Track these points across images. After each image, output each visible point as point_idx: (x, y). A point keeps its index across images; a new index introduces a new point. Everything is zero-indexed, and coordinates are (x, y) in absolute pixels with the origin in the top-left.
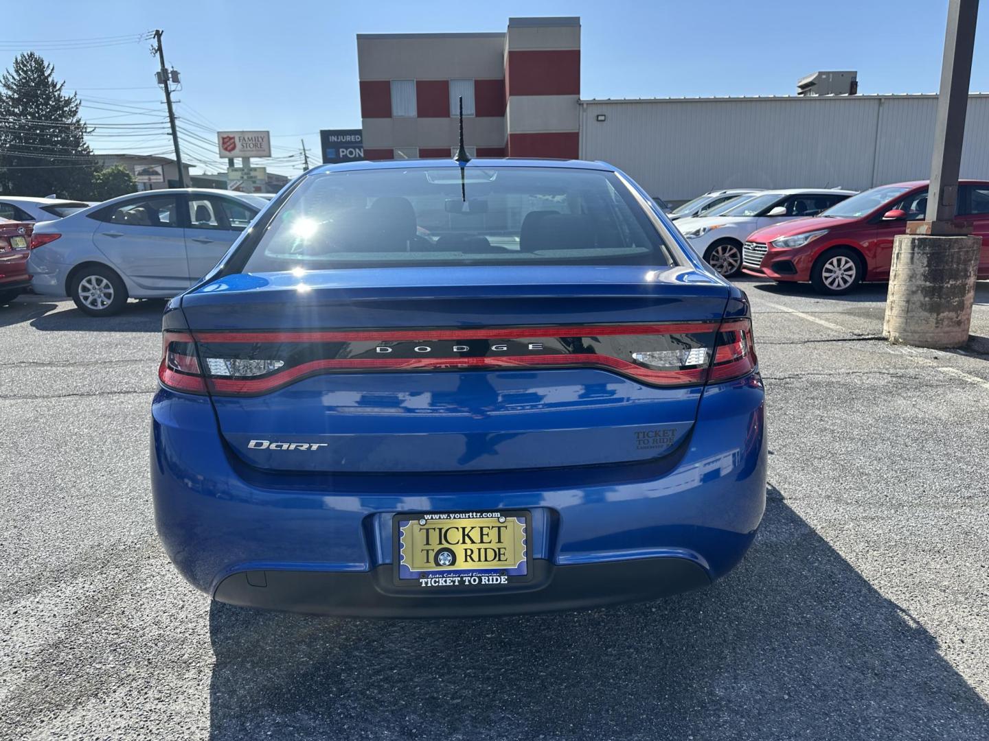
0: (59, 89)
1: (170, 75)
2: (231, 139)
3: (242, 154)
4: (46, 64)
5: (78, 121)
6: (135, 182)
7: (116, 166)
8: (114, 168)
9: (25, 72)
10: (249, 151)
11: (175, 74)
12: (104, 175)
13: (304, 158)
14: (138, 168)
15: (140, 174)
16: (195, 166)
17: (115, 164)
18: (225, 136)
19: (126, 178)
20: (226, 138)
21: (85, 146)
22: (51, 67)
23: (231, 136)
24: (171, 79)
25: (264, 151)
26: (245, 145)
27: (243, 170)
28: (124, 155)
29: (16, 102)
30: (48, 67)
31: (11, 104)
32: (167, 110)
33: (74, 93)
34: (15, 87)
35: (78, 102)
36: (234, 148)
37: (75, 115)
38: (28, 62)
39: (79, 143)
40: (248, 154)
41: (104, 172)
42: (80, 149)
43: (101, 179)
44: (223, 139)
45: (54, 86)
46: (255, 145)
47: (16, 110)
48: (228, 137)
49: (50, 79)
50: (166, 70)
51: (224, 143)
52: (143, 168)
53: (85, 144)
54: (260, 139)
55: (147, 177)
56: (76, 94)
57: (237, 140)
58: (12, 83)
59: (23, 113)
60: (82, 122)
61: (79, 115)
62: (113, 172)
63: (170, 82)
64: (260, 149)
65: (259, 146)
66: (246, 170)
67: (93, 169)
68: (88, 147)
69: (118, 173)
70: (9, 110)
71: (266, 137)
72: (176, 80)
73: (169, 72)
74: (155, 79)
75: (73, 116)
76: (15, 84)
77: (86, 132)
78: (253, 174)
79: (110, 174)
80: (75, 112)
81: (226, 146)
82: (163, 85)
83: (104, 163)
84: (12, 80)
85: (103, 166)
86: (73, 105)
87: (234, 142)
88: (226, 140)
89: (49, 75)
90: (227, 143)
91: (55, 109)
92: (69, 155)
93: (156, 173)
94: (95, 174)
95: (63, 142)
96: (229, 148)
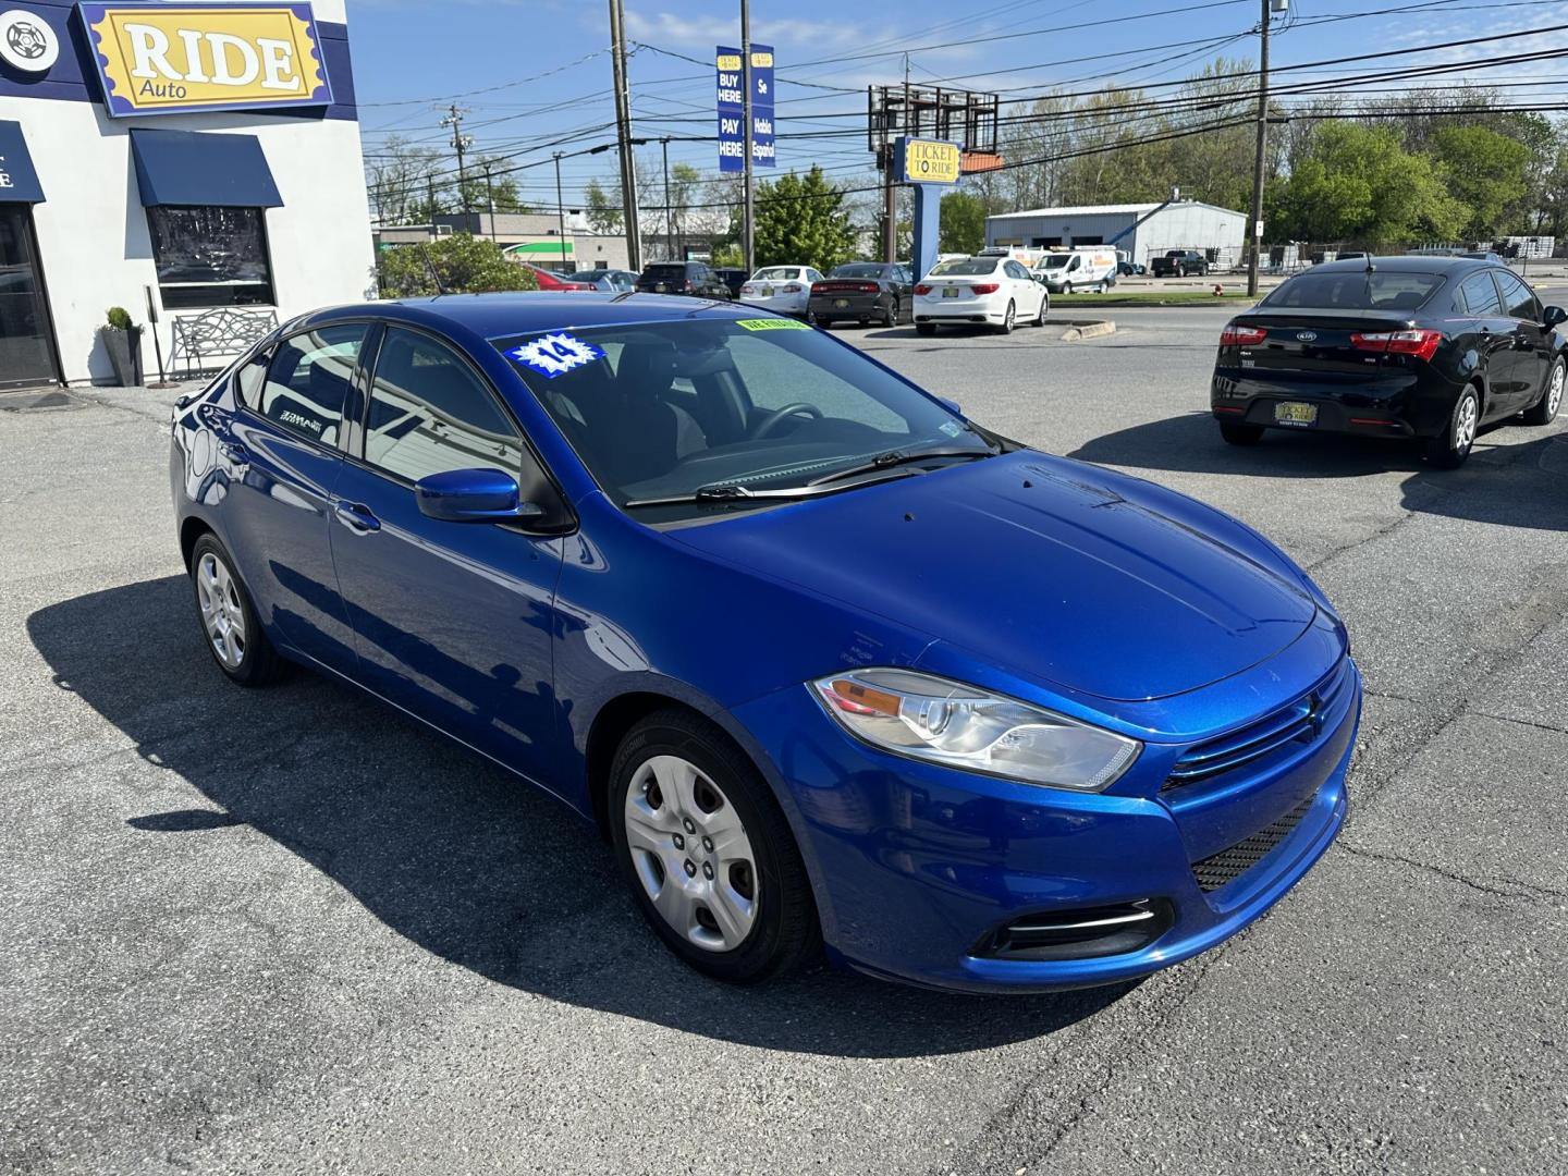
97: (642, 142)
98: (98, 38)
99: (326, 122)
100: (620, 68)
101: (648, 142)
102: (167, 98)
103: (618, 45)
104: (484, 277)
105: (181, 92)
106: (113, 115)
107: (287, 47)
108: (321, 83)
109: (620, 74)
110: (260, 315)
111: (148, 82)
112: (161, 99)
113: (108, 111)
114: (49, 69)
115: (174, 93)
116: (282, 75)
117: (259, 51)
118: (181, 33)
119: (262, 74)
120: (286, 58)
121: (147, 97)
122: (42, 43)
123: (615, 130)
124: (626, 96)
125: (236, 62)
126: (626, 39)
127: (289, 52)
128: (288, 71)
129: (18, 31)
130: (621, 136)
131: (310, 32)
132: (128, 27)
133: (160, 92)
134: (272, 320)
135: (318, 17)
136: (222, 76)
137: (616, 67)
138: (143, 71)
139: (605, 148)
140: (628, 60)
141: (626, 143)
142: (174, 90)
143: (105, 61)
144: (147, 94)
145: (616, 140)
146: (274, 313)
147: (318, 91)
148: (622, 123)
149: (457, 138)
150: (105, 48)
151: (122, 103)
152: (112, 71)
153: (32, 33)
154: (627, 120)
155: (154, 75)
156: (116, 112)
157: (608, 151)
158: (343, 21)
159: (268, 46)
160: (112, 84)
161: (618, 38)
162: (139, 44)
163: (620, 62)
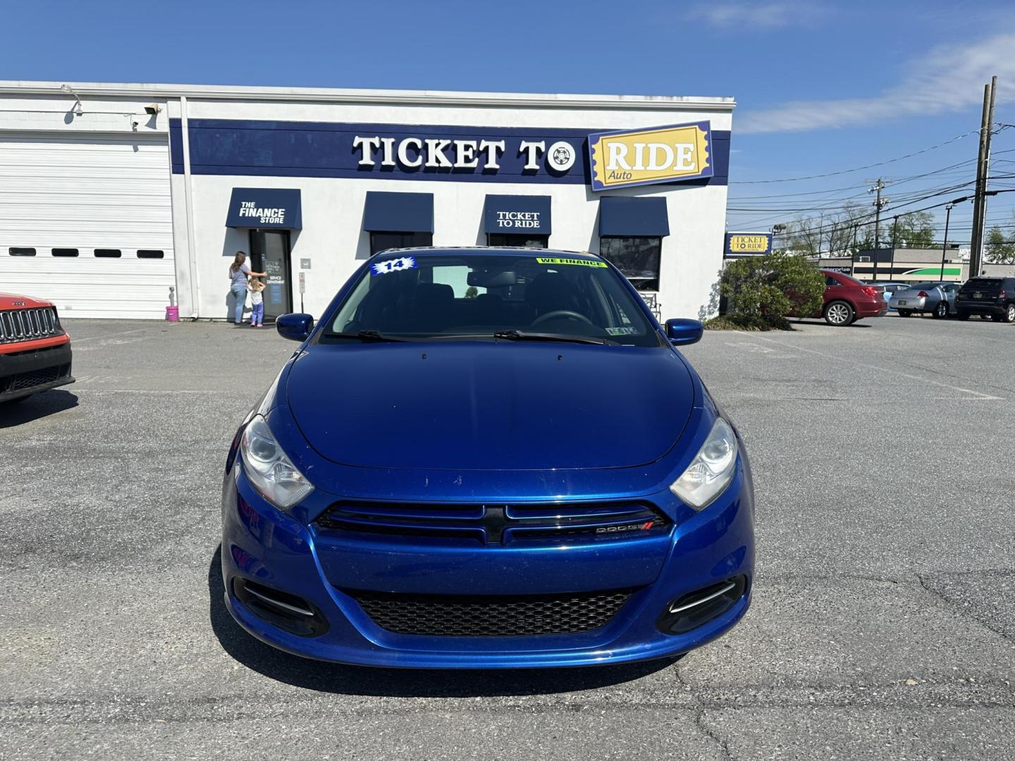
97: (994, 193)
98: (594, 151)
99: (708, 187)
100: (985, 143)
101: (998, 193)
102: (622, 179)
103: (986, 127)
104: (786, 278)
105: (629, 176)
106: (595, 191)
107: (692, 147)
108: (708, 165)
109: (984, 147)
110: (647, 296)
111: (614, 172)
112: (619, 180)
113: (591, 188)
114: (569, 169)
115: (625, 177)
116: (686, 163)
117: (675, 151)
118: (635, 145)
119: (674, 163)
120: (690, 153)
121: (612, 179)
122: (568, 157)
123: (974, 186)
124: (986, 162)
125: (661, 157)
126: (993, 122)
127: (692, 150)
128: (689, 160)
129: (559, 152)
130: (978, 190)
131: (706, 138)
132: (609, 145)
133: (619, 176)
134: (654, 299)
135: (712, 128)
136: (652, 166)
137: (982, 142)
138: (612, 166)
139: (964, 199)
140: (992, 137)
141: (981, 194)
142: (626, 175)
143: (595, 163)
144: (612, 178)
145: (974, 193)
146: (655, 295)
147: (705, 170)
148: (981, 181)
149: (878, 200)
150: (596, 157)
151: (599, 184)
152: (597, 168)
153: (564, 152)
154: (985, 179)
155: (617, 168)
156: (595, 188)
157: (966, 201)
158: (729, 129)
159: (681, 147)
160: (596, 174)
161: (987, 122)
162: (613, 151)
163: (985, 139)
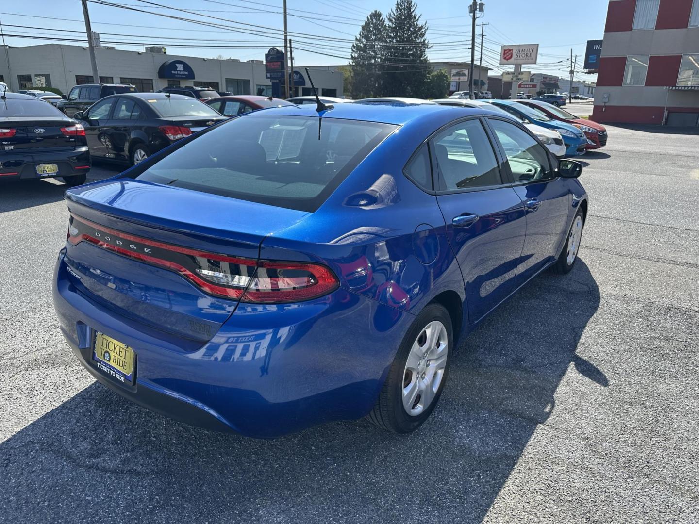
0: (418, 20)
1: (478, 7)
2: (510, 50)
3: (515, 62)
4: (413, 4)
5: (424, 41)
6: (449, 81)
7: (441, 70)
8: (439, 71)
9: (401, 10)
10: (522, 59)
11: (482, 5)
12: (432, 76)
13: (570, 63)
14: (454, 71)
15: (454, 75)
16: (492, 69)
17: (440, 68)
18: (506, 49)
19: (445, 78)
20: (506, 50)
21: (425, 57)
22: (415, 6)
23: (511, 48)
24: (478, 10)
25: (532, 59)
26: (519, 55)
27: (514, 74)
28: (447, 63)
29: (393, 29)
30: (414, 6)
31: (390, 31)
32: (471, 32)
33: (425, 23)
34: (394, 20)
35: (426, 28)
36: (510, 58)
37: (423, 36)
38: (403, 3)
39: (422, 55)
40: (520, 62)
41: (433, 74)
42: (422, 59)
43: (430, 79)
44: (505, 50)
45: (415, 18)
46: (526, 55)
47: (392, 35)
48: (508, 49)
49: (413, 14)
50: (476, 3)
51: (504, 54)
52: (456, 72)
53: (425, 56)
54: (531, 51)
55: (458, 78)
56: (426, 23)
57: (514, 51)
58: (393, 17)
59: (395, 37)
60: (426, 42)
61: (425, 37)
62: (438, 74)
63: (477, 11)
64: (529, 58)
65: (529, 56)
66: (516, 74)
67: (427, 72)
68: (427, 57)
69: (441, 75)
70: (388, 35)
71: (536, 49)
72: (481, 10)
73: (478, 4)
74: (468, 10)
75: (422, 38)
76: (394, 19)
77: (427, 48)
78: (520, 76)
79: (436, 76)
80: (424, 34)
81: (505, 56)
82: (472, 14)
83: (434, 68)
84: (393, 16)
85: (432, 70)
86: (423, 30)
87: (512, 53)
88: (506, 52)
89: (413, 11)
90: (507, 54)
91: (413, 33)
92: (415, 64)
93: (464, 75)
94: (427, 75)
95: (414, 55)
96: (507, 58)
